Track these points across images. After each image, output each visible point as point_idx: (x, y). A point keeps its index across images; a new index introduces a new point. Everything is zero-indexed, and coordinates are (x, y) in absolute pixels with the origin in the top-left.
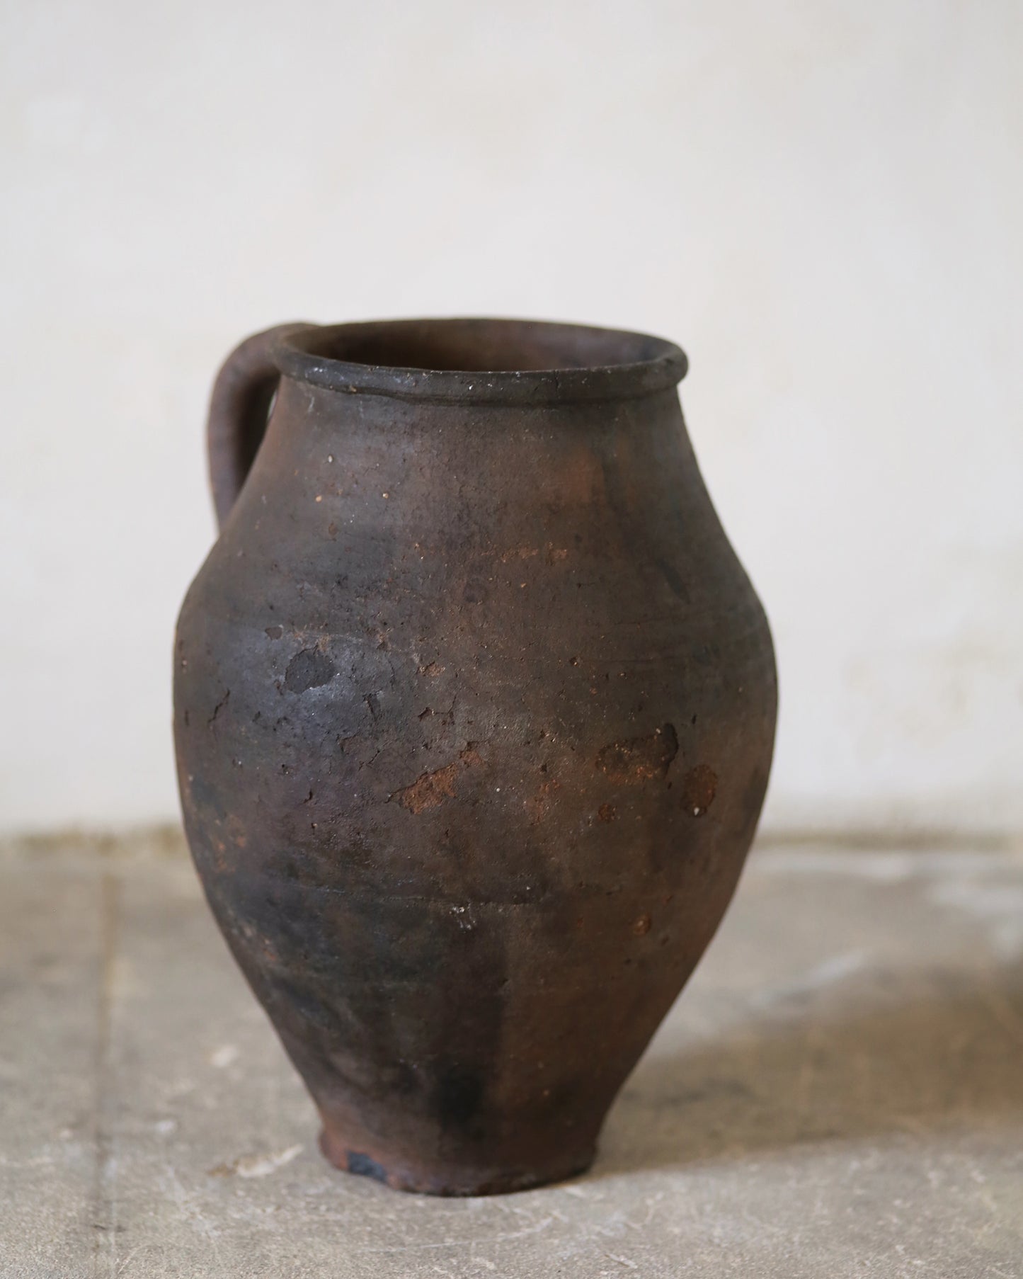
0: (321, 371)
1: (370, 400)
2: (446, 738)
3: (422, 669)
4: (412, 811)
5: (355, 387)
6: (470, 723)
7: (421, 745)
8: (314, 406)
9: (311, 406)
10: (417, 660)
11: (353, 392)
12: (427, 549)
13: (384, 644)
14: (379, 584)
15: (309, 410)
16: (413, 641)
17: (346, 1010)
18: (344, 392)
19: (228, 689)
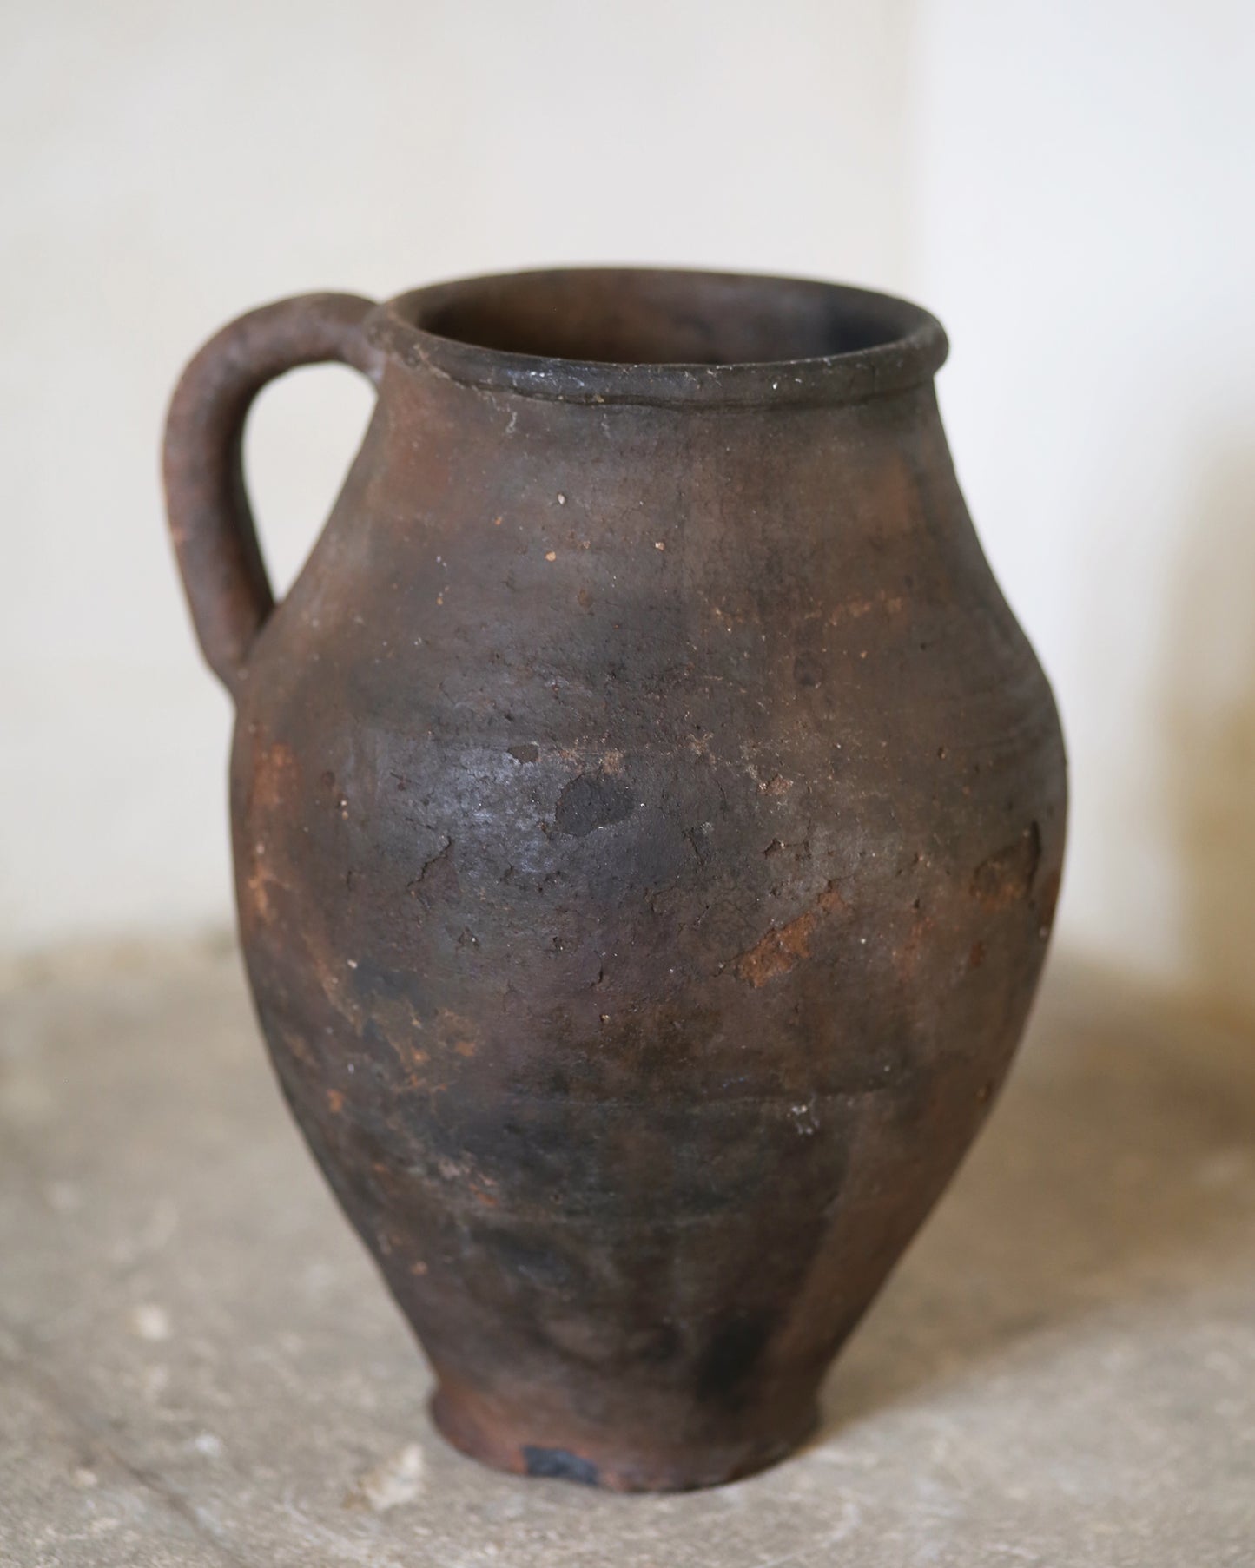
0: (542, 375)
1: (620, 412)
2: (800, 879)
3: (763, 786)
4: (752, 985)
5: (602, 397)
6: (830, 853)
7: (767, 892)
8: (517, 425)
9: (512, 424)
10: (754, 774)
11: (597, 403)
12: (733, 616)
13: (704, 757)
14: (676, 672)
15: (508, 431)
16: (744, 748)
17: (602, 1263)
18: (580, 403)
19: (449, 838)
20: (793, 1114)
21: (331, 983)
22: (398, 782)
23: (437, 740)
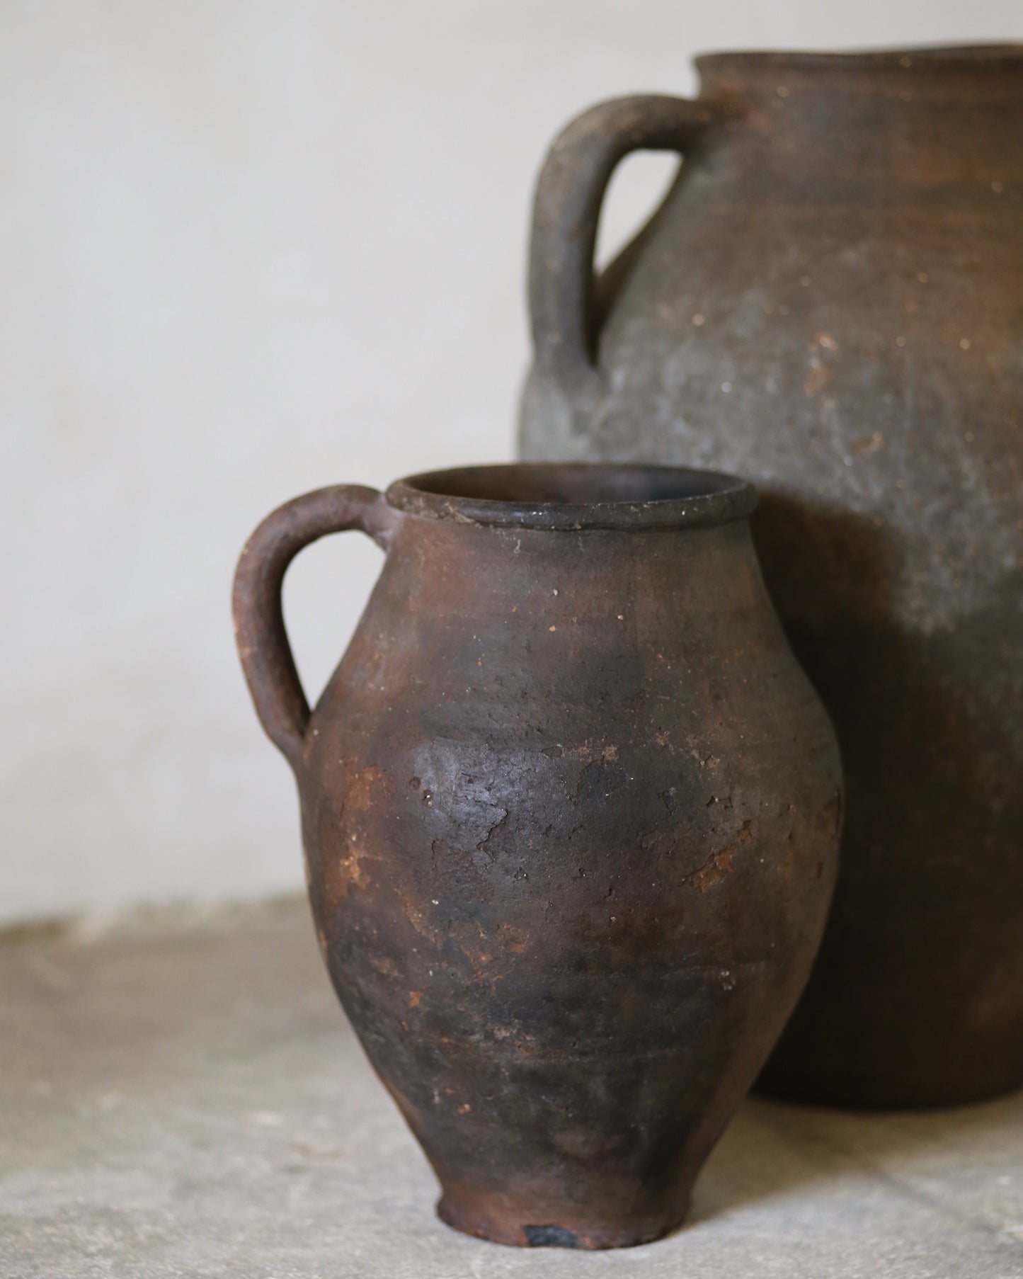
0: (540, 514)
1: (589, 535)
2: (727, 821)
3: (703, 763)
4: (701, 891)
5: (581, 525)
6: (744, 804)
7: (710, 830)
8: (520, 548)
9: (518, 548)
10: (697, 756)
11: (576, 530)
12: (670, 659)
13: (666, 746)
14: (642, 695)
15: (515, 552)
16: (689, 739)
17: (598, 1088)
18: (565, 531)
19: (507, 811)
20: (722, 976)
21: (416, 917)
22: (468, 778)
23: (492, 749)
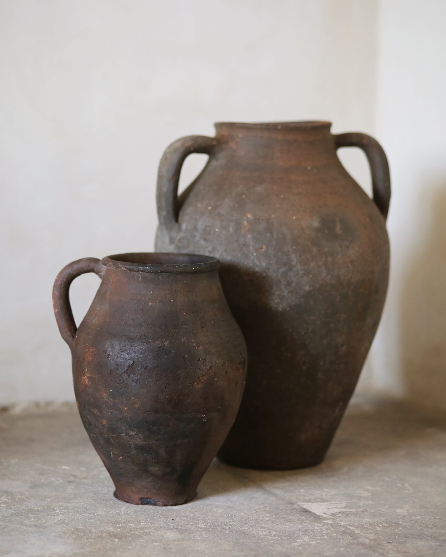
0: (147, 267)
1: (163, 274)
2: (204, 366)
3: (197, 348)
4: (195, 388)
5: (160, 271)
6: (210, 361)
7: (198, 369)
8: (141, 278)
9: (140, 278)
10: (195, 345)
11: (159, 273)
12: (188, 314)
13: (185, 342)
14: (178, 326)
15: (139, 279)
16: (192, 340)
17: (162, 452)
18: (155, 273)
19: (133, 361)
20: (202, 417)
21: (105, 395)
22: (121, 351)
23: (129, 341)
